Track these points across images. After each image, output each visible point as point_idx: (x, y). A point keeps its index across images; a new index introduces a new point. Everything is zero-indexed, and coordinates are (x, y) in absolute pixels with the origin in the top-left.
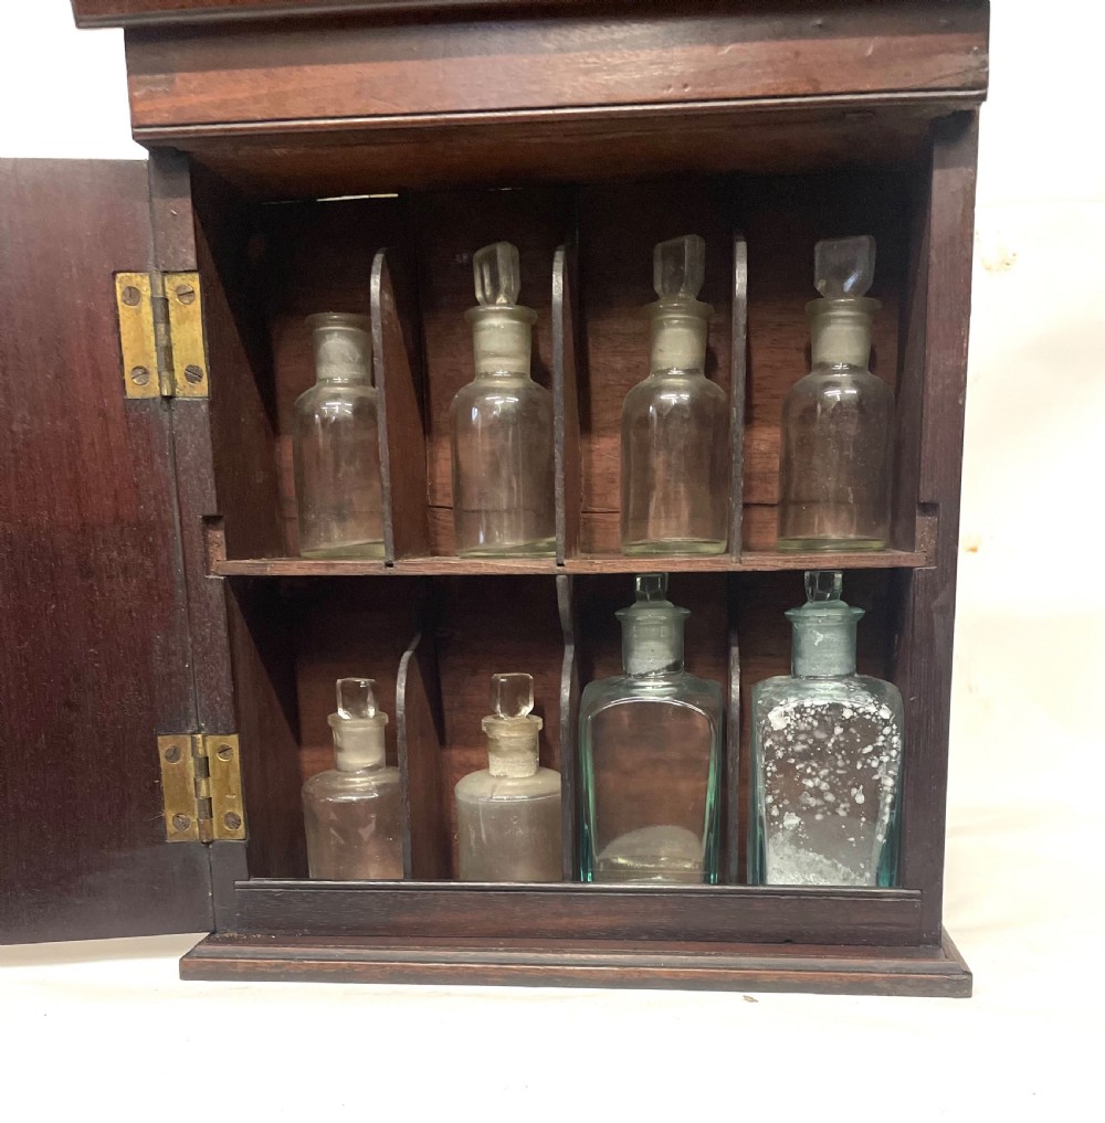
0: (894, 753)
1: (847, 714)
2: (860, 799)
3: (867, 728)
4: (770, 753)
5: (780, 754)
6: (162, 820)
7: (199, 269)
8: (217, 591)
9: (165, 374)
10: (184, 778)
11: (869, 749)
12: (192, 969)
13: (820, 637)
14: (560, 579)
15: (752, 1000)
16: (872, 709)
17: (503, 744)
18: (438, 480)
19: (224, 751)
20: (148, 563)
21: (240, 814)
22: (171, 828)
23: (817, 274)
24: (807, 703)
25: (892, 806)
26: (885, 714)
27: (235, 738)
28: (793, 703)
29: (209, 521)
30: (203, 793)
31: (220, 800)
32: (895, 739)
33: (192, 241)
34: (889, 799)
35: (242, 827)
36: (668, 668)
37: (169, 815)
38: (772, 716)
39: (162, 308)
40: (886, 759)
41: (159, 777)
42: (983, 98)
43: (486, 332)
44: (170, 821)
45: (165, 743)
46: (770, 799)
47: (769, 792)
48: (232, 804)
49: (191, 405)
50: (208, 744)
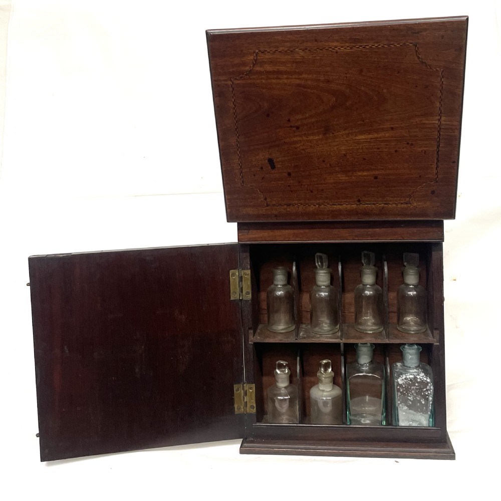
0: (431, 391)
1: (419, 380)
2: (423, 402)
3: (423, 384)
4: (398, 390)
5: (401, 390)
6: (234, 408)
7: (251, 269)
8: (251, 347)
9: (241, 294)
10: (240, 396)
11: (425, 389)
12: (243, 451)
13: (410, 357)
14: (341, 344)
15: (397, 462)
16: (425, 379)
17: (324, 381)
18: (303, 304)
19: (251, 389)
20: (234, 340)
21: (255, 406)
22: (236, 410)
23: (404, 260)
24: (408, 377)
25: (432, 405)
26: (429, 380)
27: (254, 385)
28: (404, 377)
29: (249, 329)
30: (245, 400)
31: (250, 402)
32: (432, 387)
33: (249, 262)
34: (431, 403)
35: (255, 409)
36: (369, 362)
37: (236, 406)
38: (399, 380)
39: (241, 279)
40: (429, 392)
41: (233, 396)
42: (443, 241)
43: (320, 276)
44: (236, 408)
45: (236, 387)
46: (399, 402)
47: (399, 400)
48: (252, 402)
49: (246, 301)
50: (247, 386)
